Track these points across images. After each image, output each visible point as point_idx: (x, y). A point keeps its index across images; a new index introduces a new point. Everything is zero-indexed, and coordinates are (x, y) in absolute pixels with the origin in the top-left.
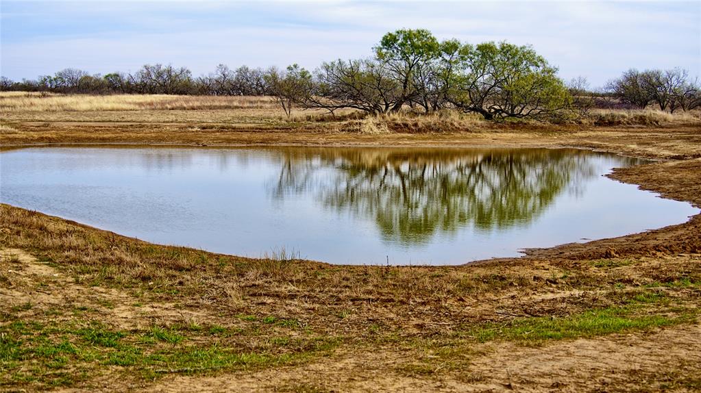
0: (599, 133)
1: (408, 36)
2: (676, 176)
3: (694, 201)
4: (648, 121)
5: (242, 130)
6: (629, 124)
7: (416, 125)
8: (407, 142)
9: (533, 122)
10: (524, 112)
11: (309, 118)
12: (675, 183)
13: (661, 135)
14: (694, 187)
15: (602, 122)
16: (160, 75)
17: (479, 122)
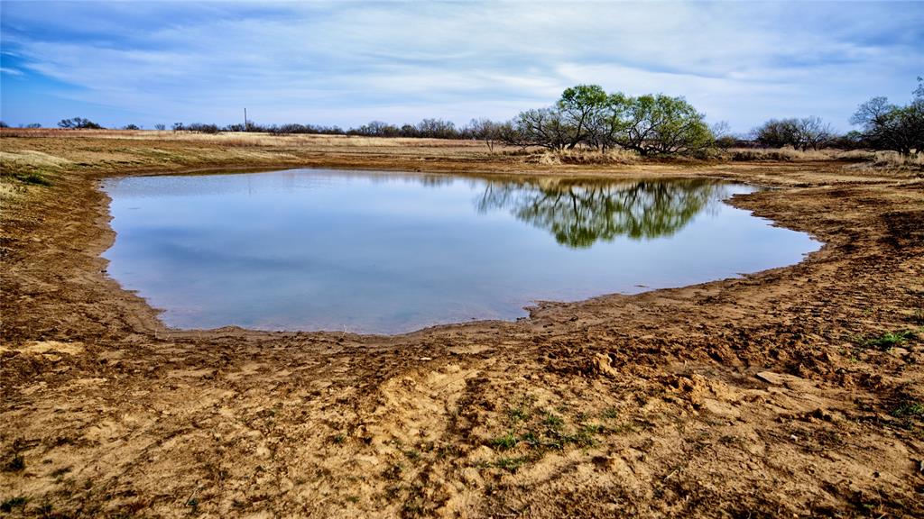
0: (735, 166)
1: (583, 90)
2: (796, 203)
3: (813, 232)
4: (780, 157)
5: (453, 161)
6: (764, 159)
7: (582, 158)
8: (573, 171)
9: (679, 157)
10: (672, 150)
11: (505, 153)
12: (793, 210)
13: (790, 168)
14: (815, 216)
15: (739, 158)
16: (433, 126)
17: (635, 157)
